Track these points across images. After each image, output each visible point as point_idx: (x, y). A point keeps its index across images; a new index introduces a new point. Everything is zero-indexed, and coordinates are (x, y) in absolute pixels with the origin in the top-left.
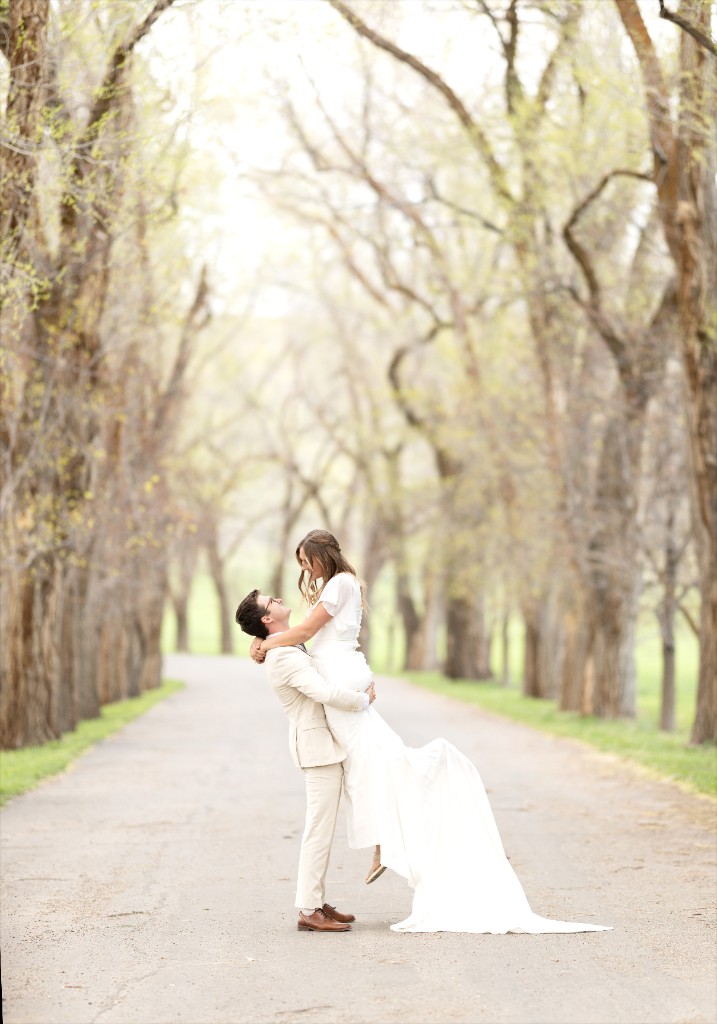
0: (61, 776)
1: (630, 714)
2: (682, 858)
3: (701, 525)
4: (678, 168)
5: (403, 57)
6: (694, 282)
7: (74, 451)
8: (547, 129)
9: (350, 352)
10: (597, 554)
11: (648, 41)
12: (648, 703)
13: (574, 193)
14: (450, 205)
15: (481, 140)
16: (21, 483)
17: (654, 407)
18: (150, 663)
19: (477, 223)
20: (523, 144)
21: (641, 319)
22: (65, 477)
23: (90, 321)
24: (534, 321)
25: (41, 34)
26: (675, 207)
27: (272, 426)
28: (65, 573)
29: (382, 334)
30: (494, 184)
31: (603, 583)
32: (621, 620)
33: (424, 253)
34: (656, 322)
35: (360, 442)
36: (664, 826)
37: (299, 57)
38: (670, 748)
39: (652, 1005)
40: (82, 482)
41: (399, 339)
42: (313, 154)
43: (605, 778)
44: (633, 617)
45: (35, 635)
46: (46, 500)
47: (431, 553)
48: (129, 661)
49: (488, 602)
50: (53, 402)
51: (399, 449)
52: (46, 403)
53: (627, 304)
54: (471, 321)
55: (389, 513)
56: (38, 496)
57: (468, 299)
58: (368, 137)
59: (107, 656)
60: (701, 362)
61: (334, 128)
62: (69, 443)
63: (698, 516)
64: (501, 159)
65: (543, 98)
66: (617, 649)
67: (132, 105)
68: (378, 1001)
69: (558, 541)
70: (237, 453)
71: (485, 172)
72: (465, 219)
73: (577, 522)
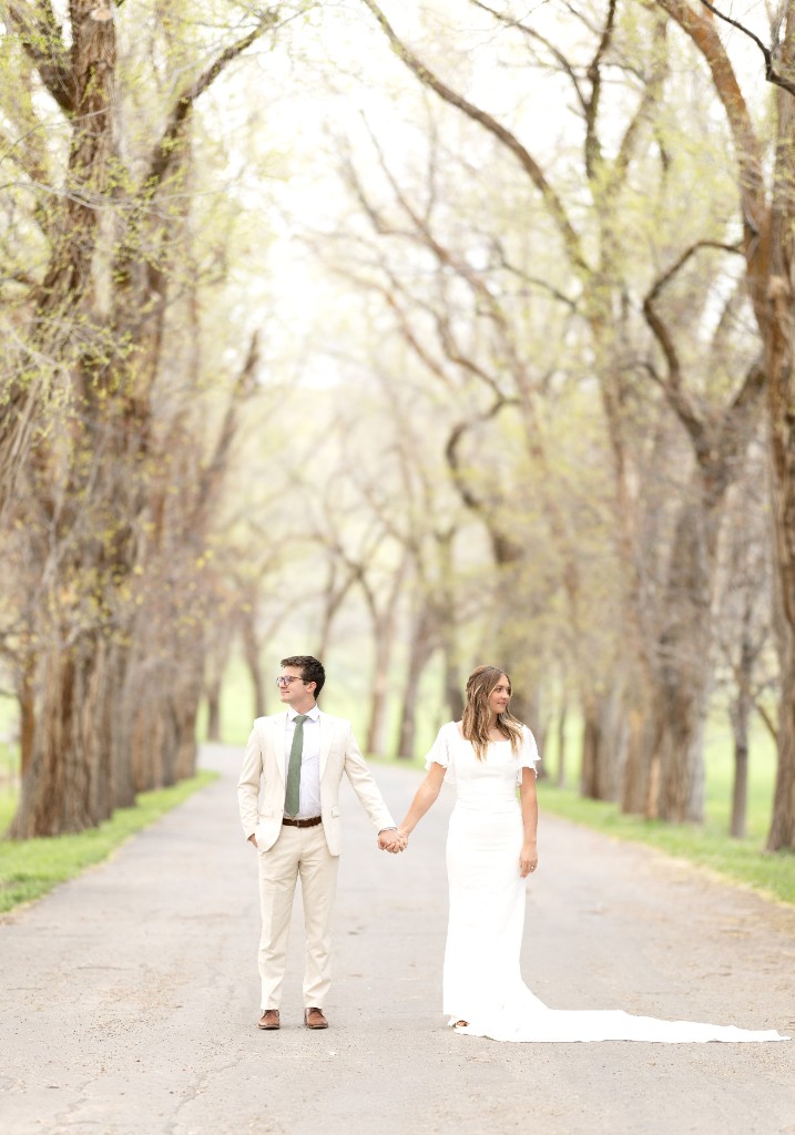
0: (103, 865)
1: (697, 819)
2: (770, 966)
3: (784, 620)
4: (772, 241)
5: (477, 115)
6: (784, 362)
7: (122, 524)
8: (627, 195)
9: (403, 429)
10: (667, 649)
11: (741, 104)
12: (717, 807)
13: (656, 265)
14: (519, 273)
15: (556, 206)
16: (66, 554)
17: (733, 492)
18: (184, 752)
19: (547, 292)
20: (603, 210)
21: (720, 399)
22: (111, 551)
23: (142, 387)
24: (607, 399)
25: (108, 81)
26: (766, 282)
27: (316, 504)
28: (108, 652)
29: (440, 410)
30: (569, 253)
31: (673, 680)
32: (691, 719)
33: (487, 325)
34: (738, 403)
35: (412, 525)
36: (748, 933)
37: (362, 112)
38: (744, 854)
39: (760, 1111)
40: (128, 556)
41: (456, 417)
42: (373, 215)
43: (680, 883)
44: (703, 716)
45: (75, 718)
46: (89, 575)
47: (484, 643)
48: (164, 749)
49: (543, 696)
50: (100, 470)
51: (452, 532)
52: (93, 472)
53: (709, 384)
54: (536, 398)
55: (439, 599)
56: (82, 570)
57: (534, 373)
58: (433, 199)
59: (141, 743)
60: (790, 447)
61: (396, 188)
62: (118, 516)
63: (781, 610)
64: (577, 227)
65: (624, 162)
66: (686, 750)
67: (190, 159)
68: (472, 1098)
69: (627, 634)
70: (277, 532)
71: (558, 239)
72: (533, 288)
73: (648, 614)
